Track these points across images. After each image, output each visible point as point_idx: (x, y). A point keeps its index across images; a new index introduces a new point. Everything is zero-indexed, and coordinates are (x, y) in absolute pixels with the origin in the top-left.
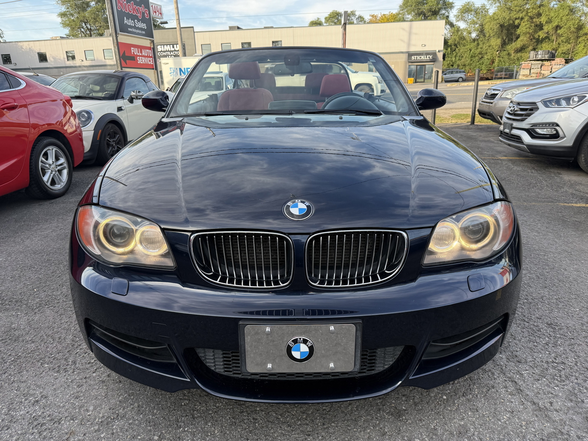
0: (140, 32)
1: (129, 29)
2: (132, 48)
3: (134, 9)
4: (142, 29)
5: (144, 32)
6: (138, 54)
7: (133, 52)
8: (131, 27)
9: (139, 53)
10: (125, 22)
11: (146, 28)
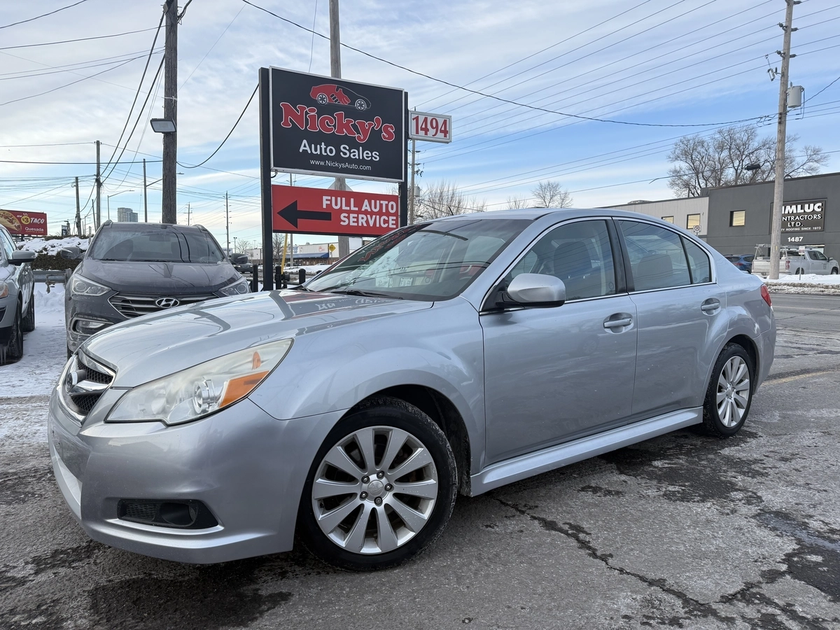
0: (354, 166)
2: (325, 198)
3: (341, 126)
4: (363, 162)
5: (369, 167)
6: (344, 208)
7: (329, 206)
9: (348, 204)
10: (302, 148)
11: (378, 158)
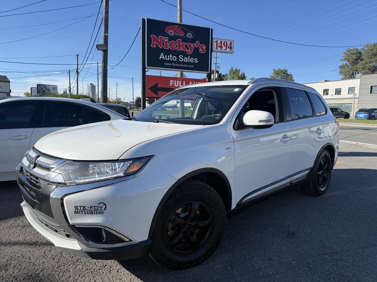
0: (185, 66)
1: (165, 64)
2: (171, 81)
3: (180, 46)
4: (190, 63)
5: (192, 66)
6: (180, 86)
7: (173, 85)
8: (169, 61)
9: (182, 84)
10: (161, 57)
11: (197, 61)
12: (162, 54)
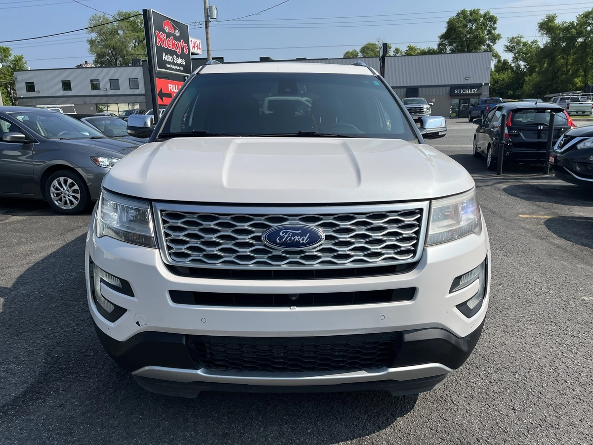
0: (178, 68)
1: (167, 65)
2: (169, 85)
3: (173, 45)
4: (180, 65)
5: (182, 69)
7: (171, 89)
8: (169, 63)
9: (176, 89)
10: (164, 58)
11: (184, 64)
12: (164, 53)
